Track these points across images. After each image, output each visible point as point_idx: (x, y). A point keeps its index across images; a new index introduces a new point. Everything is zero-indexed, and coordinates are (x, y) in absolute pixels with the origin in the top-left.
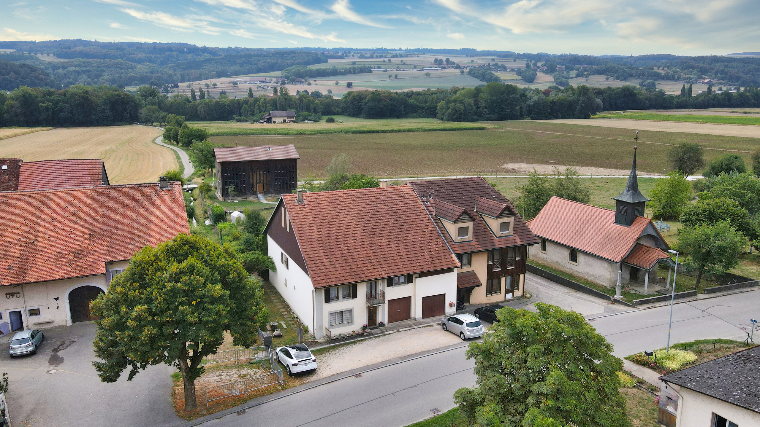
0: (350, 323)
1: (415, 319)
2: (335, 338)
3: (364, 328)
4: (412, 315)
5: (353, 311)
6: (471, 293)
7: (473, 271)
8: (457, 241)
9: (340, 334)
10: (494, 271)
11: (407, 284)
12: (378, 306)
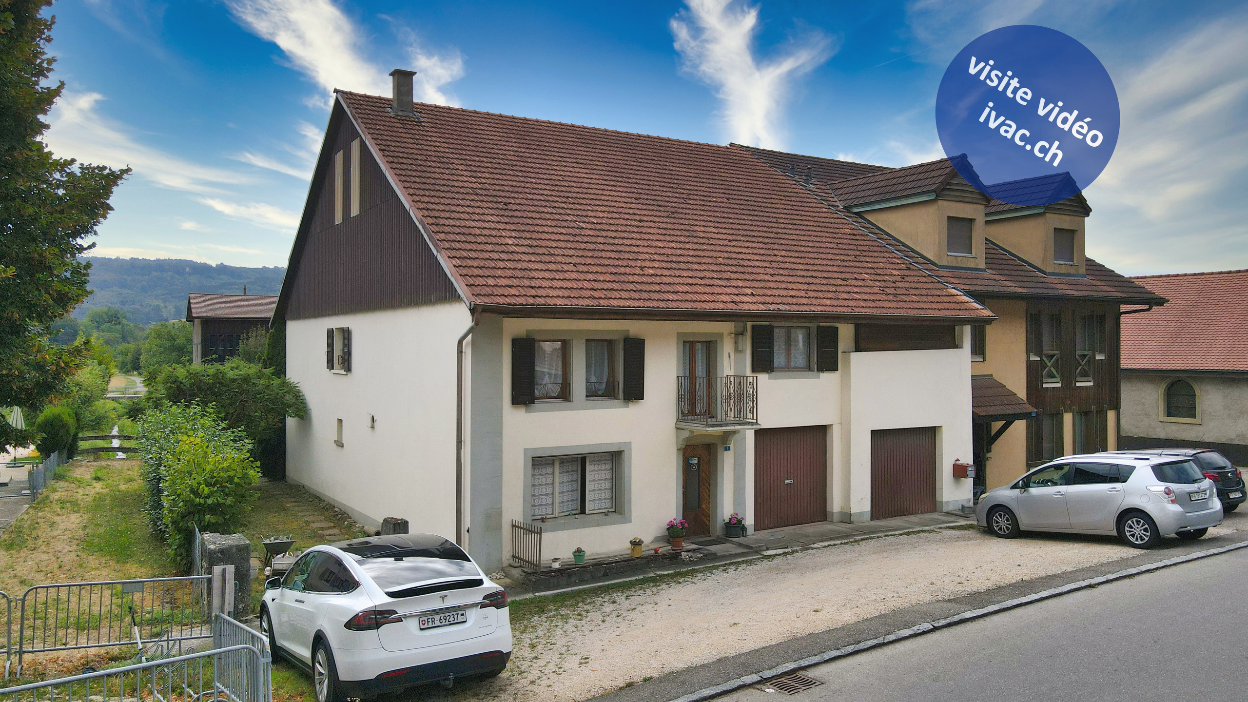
0: (613, 517)
1: (847, 517)
2: (556, 565)
3: (673, 534)
4: (836, 504)
5: (626, 456)
6: (988, 455)
7: (992, 375)
8: (944, 263)
9: (579, 550)
10: (1045, 386)
11: (818, 374)
12: (720, 450)
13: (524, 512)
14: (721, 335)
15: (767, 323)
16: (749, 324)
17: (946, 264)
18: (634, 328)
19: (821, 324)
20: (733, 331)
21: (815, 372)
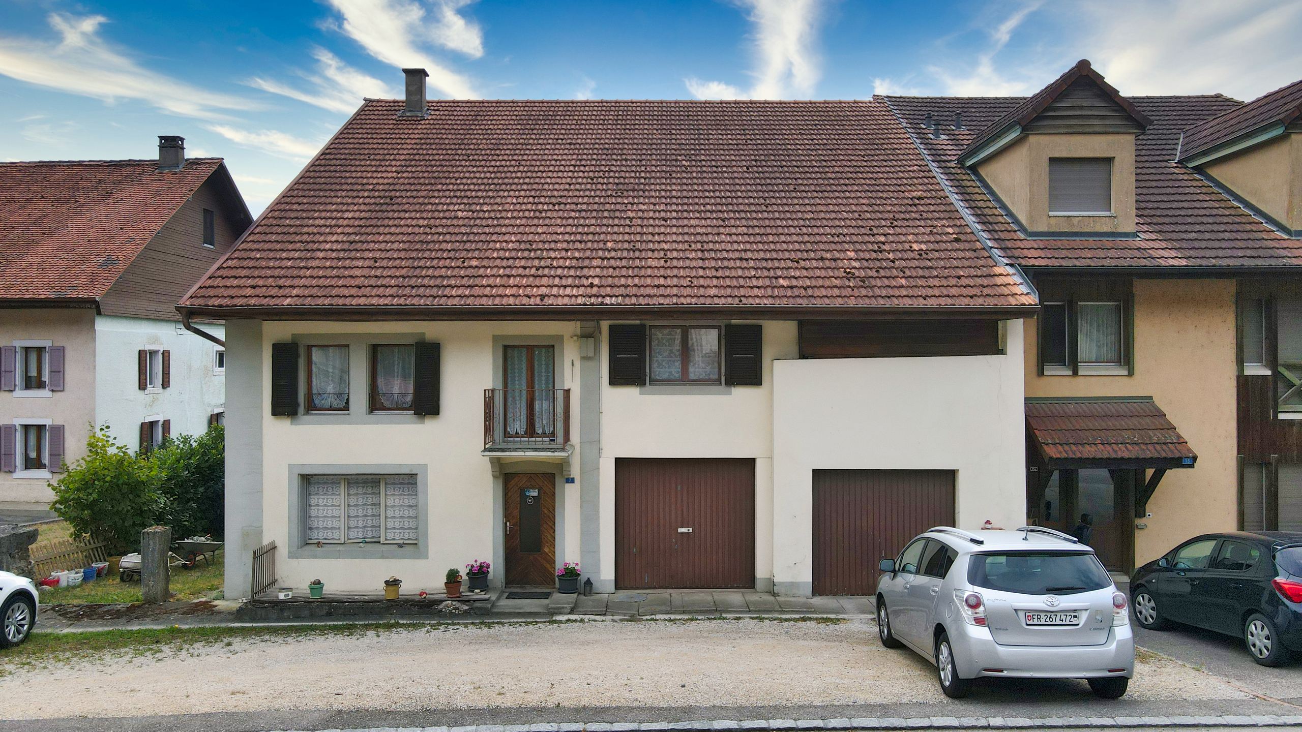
0: (407, 550)
1: (772, 588)
2: (282, 596)
5: (419, 478)
6: (1138, 521)
7: (1151, 398)
8: (1042, 228)
9: (318, 583)
10: (1281, 416)
11: (728, 389)
12: (559, 481)
13: (289, 533)
14: (560, 338)
15: (638, 322)
16: (605, 325)
17: (1046, 229)
18: (430, 330)
19: (733, 322)
20: (578, 332)
21: (723, 388)
